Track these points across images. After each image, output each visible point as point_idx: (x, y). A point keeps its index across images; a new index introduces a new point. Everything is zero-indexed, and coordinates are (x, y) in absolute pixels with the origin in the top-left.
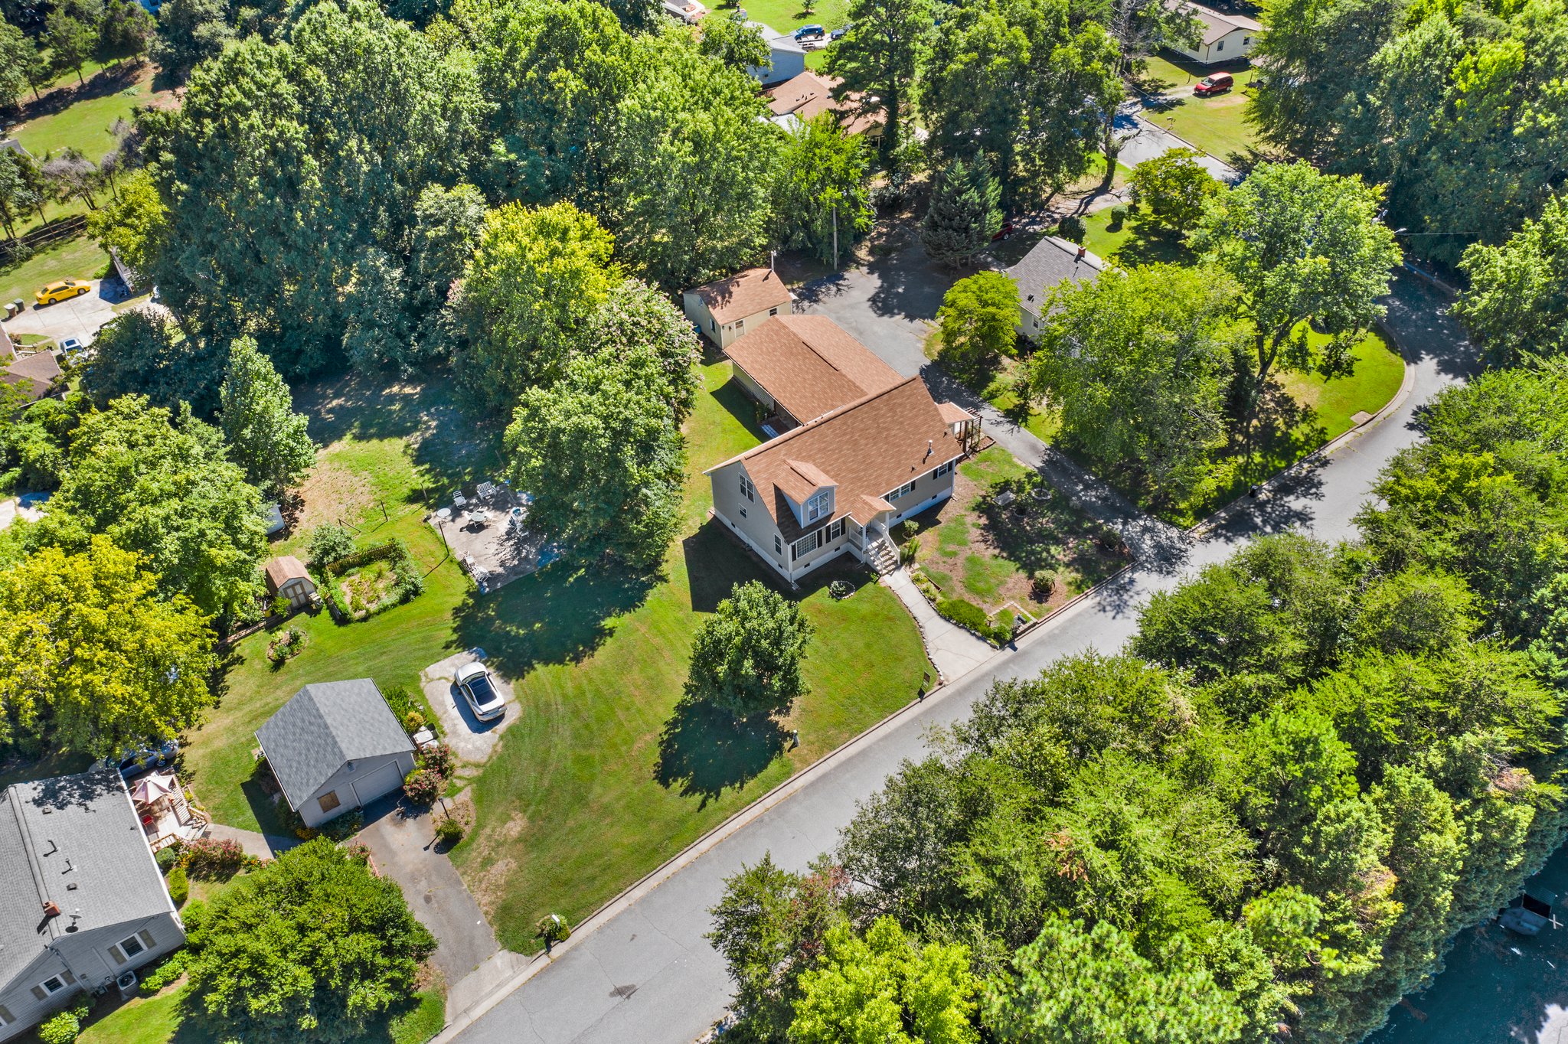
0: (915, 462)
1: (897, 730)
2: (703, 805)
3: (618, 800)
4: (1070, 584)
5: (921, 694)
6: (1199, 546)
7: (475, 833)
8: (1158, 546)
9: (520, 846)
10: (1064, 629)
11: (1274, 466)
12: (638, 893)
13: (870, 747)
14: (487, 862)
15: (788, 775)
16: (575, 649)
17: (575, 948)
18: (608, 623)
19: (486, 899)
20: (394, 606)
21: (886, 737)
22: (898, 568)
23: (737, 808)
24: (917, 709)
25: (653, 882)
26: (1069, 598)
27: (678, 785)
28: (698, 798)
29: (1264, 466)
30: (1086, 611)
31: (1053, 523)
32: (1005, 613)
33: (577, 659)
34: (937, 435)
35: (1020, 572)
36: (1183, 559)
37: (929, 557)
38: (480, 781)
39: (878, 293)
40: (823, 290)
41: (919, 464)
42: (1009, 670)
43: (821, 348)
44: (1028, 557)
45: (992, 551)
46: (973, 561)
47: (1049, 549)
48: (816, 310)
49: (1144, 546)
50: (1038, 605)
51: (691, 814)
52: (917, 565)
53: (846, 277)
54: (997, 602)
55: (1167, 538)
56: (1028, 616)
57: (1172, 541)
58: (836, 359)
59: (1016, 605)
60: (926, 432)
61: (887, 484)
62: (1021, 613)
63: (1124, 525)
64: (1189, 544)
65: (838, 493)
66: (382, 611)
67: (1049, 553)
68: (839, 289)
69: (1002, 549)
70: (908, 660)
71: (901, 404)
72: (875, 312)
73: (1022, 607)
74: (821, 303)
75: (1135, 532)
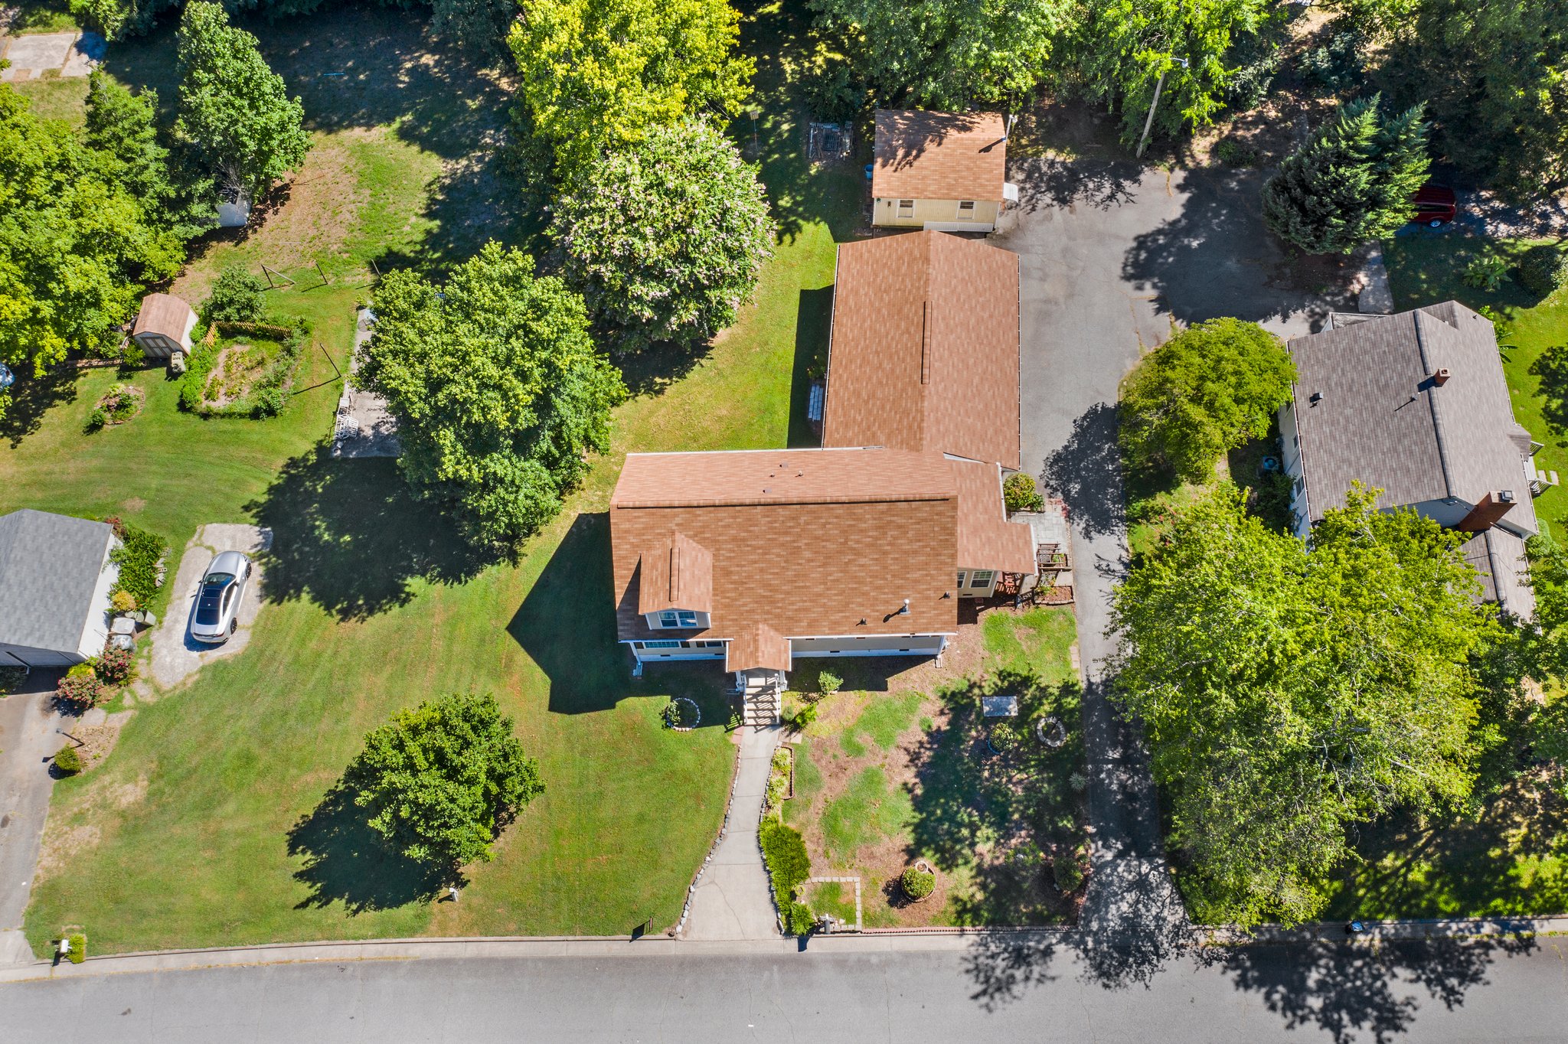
0: (873, 615)
1: (572, 960)
2: (304, 905)
3: (238, 834)
4: (956, 900)
5: (638, 933)
6: (1189, 960)
7: (95, 774)
8: (1131, 923)
9: (118, 822)
10: (887, 962)
11: (1432, 902)
12: (173, 962)
13: (525, 960)
14: (79, 818)
15: (412, 931)
16: (352, 600)
17: (76, 980)
18: (415, 584)
19: (48, 862)
20: (242, 416)
22: (773, 726)
23: (332, 935)
24: (619, 947)
25: (192, 961)
26: (935, 921)
27: (304, 859)
28: (305, 890)
29: (1417, 892)
30: (940, 955)
31: (1025, 789)
32: (833, 889)
33: (345, 614)
34: (931, 593)
35: (908, 838)
36: (1146, 968)
37: (824, 735)
38: (145, 711)
39: (1159, 232)
40: (1091, 185)
41: (876, 619)
42: (766, 974)
43: (942, 325)
44: (940, 821)
45: (910, 776)
46: (871, 779)
47: (979, 828)
48: (1049, 218)
49: (1113, 908)
50: (885, 906)
51: (284, 907)
52: (797, 738)
53: (1142, 177)
54: (839, 866)
55: (1157, 918)
56: (859, 915)
57: (1159, 928)
58: (941, 358)
59: (858, 886)
60: (916, 581)
61: (810, 626)
62: (852, 903)
63: (1116, 857)
64: (1178, 947)
65: (727, 606)
66: (228, 415)
67: (973, 834)
68: (1112, 197)
69: (923, 781)
70: (665, 873)
71: (900, 527)
72: (1125, 265)
73: (863, 895)
74: (1067, 209)
75: (1121, 878)
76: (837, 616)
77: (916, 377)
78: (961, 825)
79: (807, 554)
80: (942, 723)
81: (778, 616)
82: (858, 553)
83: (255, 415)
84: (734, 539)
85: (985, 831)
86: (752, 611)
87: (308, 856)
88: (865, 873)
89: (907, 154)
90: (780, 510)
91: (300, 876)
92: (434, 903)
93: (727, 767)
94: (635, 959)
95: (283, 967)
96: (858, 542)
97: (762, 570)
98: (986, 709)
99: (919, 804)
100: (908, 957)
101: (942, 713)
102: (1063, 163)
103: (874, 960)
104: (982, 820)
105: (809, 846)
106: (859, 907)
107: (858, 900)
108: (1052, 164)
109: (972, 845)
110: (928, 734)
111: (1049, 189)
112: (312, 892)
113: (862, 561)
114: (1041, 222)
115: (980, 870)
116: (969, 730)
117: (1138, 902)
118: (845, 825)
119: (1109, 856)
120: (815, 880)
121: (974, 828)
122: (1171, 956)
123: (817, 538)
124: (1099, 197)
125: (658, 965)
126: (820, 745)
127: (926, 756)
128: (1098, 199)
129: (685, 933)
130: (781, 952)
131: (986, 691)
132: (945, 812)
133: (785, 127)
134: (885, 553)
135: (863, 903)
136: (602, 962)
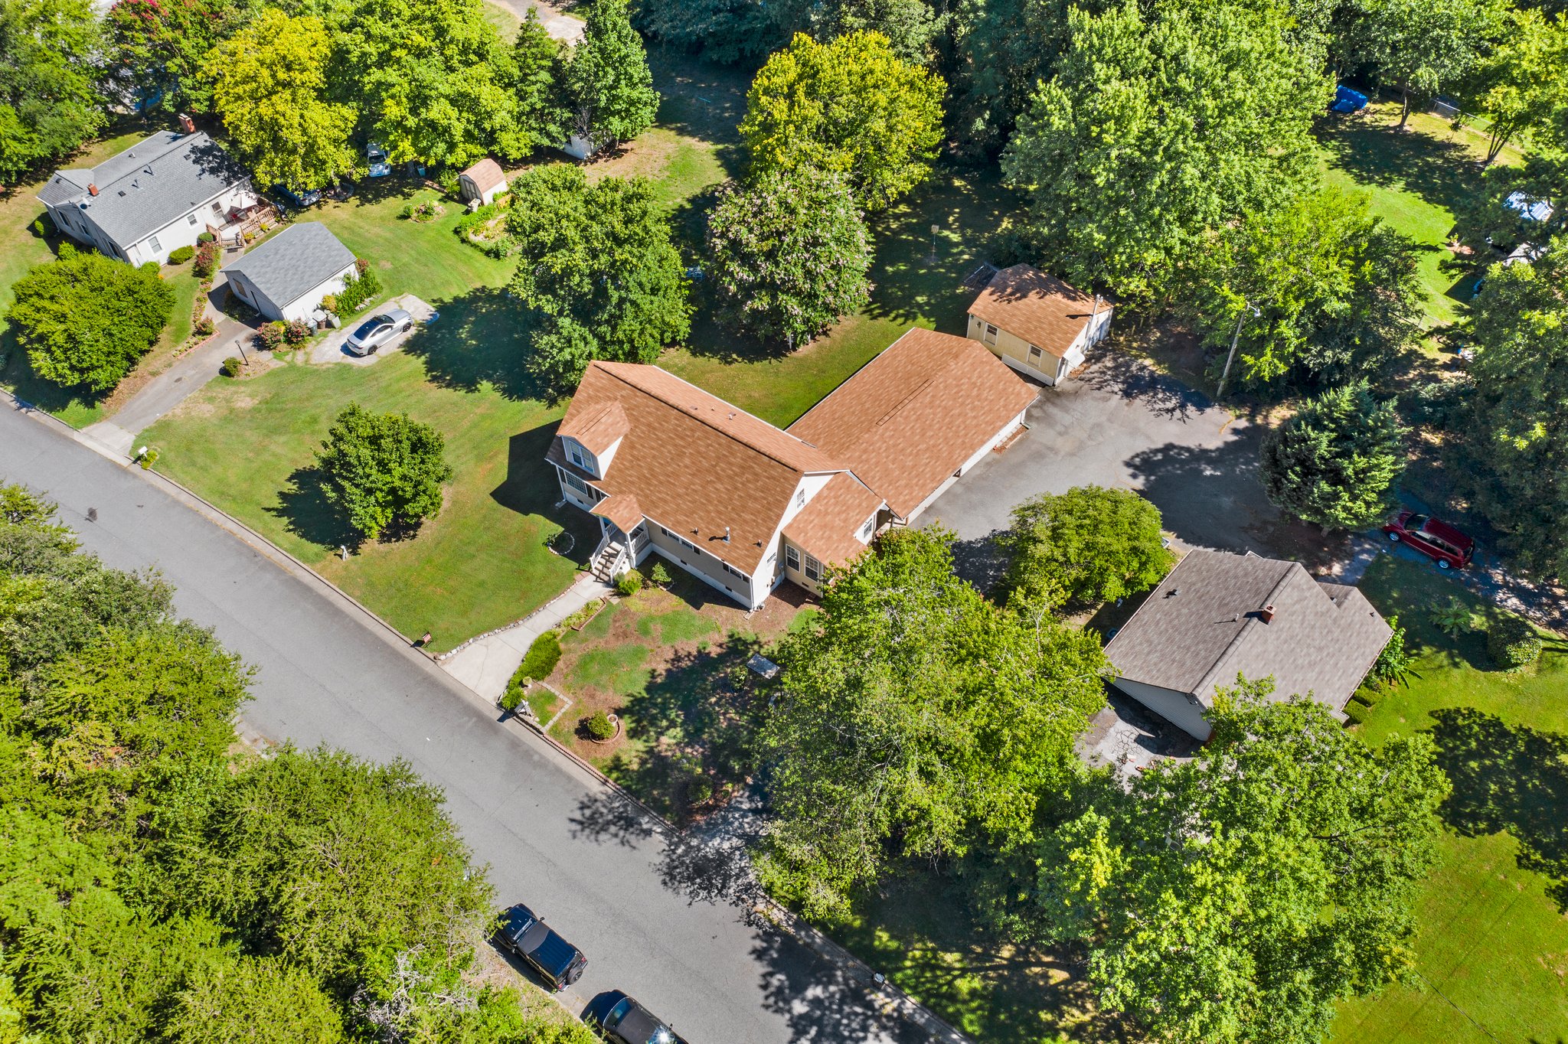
0: (706, 530)
1: (371, 634)
2: (268, 510)
3: (275, 455)
4: (618, 759)
5: (419, 643)
6: (738, 912)
7: (239, 383)
8: (722, 860)
9: (226, 412)
10: (543, 764)
11: (959, 1014)
12: (184, 498)
13: (347, 616)
14: (211, 400)
15: (306, 560)
16: (445, 373)
17: (135, 476)
18: (485, 386)
19: (178, 411)
20: (482, 250)
21: (361, 628)
22: (607, 584)
23: (267, 535)
24: (403, 646)
25: (193, 503)
26: (595, 762)
27: (291, 487)
28: (276, 503)
29: (953, 997)
30: (578, 785)
31: (729, 726)
32: (551, 698)
33: (434, 379)
34: (750, 536)
35: (624, 702)
36: (703, 894)
37: (633, 609)
38: (292, 367)
39: (1188, 450)
40: (1160, 396)
41: (705, 535)
42: (466, 719)
44: (655, 705)
45: (662, 668)
46: (638, 654)
47: (675, 727)
48: (1107, 400)
50: (572, 730)
51: (259, 504)
52: (615, 601)
53: (1208, 410)
54: (567, 687)
55: (742, 869)
56: (551, 723)
57: (738, 876)
58: (906, 418)
59: (567, 706)
60: (745, 521)
61: (662, 515)
62: (554, 714)
63: (750, 810)
64: (739, 898)
65: (620, 470)
66: (475, 246)
67: (668, 728)
68: (1171, 411)
69: (667, 677)
70: (465, 622)
71: (756, 474)
72: (1137, 455)
73: (564, 714)
74: (1126, 401)
75: (741, 824)
76: (682, 518)
77: (876, 417)
78: (666, 717)
79: (687, 461)
80: (714, 651)
81: (647, 496)
82: (719, 479)
83: (488, 253)
84: (649, 425)
85: (678, 732)
86: (632, 483)
87: (295, 487)
88: (578, 704)
89: (1012, 294)
90: (687, 419)
91: (281, 494)
92: (332, 553)
93: (558, 588)
94: (404, 658)
95: (230, 534)
96: (723, 470)
97: (654, 457)
98: (752, 661)
99: (651, 688)
100: (558, 771)
101: (721, 646)
102: (1152, 373)
103: (536, 758)
104: (682, 724)
105: (560, 664)
106: (555, 719)
107: (559, 715)
108: (1143, 368)
109: (662, 734)
110: (699, 652)
112: (279, 506)
113: (719, 486)
114: (1095, 399)
115: (650, 751)
116: (728, 667)
117: (738, 849)
118: (593, 668)
119: (746, 806)
120: (545, 685)
121: (673, 724)
122: (729, 900)
123: (699, 452)
124: (1161, 405)
125: (413, 669)
126: (625, 613)
127: (686, 663)
128: (1157, 407)
129: (444, 663)
130: (487, 713)
131: (762, 651)
132: (663, 704)
133: (966, 257)
134: (736, 488)
135: (560, 719)
136: (385, 645)
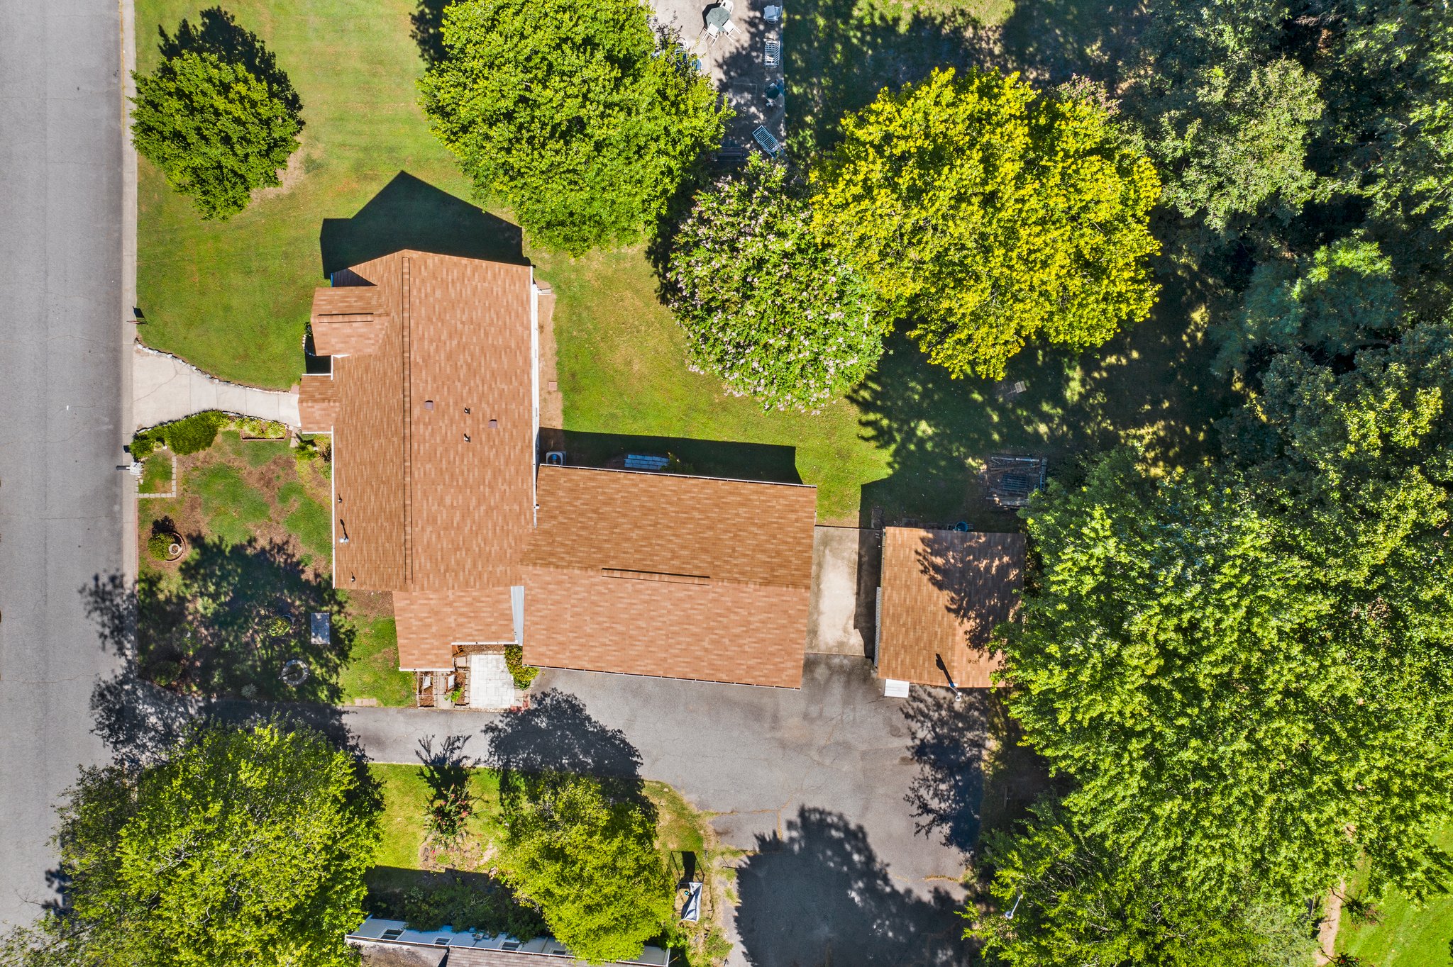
0: (344, 510)
1: (120, 262)
2: (162, 33)
5: (139, 313)
26: (143, 561)
27: (197, 25)
28: (173, 31)
32: (167, 475)
34: (355, 565)
37: (297, 468)
40: (943, 787)
41: (342, 512)
42: (107, 420)
43: (682, 595)
44: (222, 567)
48: (895, 732)
49: (151, 710)
56: (146, 496)
58: (639, 591)
60: (362, 550)
62: (156, 491)
65: (350, 374)
71: (390, 535)
72: (822, 812)
74: (909, 754)
76: (343, 475)
77: (613, 564)
78: (218, 585)
79: (376, 445)
81: (344, 420)
82: (377, 495)
84: (385, 374)
85: (212, 606)
86: (347, 396)
87: (200, 28)
88: (178, 501)
90: (401, 417)
91: (185, 25)
93: (269, 383)
94: (120, 312)
96: (383, 495)
97: (368, 402)
98: (319, 616)
99: (238, 550)
100: (118, 535)
101: (317, 575)
102: (979, 758)
103: (116, 508)
104: (221, 605)
105: (202, 454)
106: (152, 496)
107: (158, 495)
108: (979, 744)
109: (202, 594)
110: (298, 563)
111: (937, 736)
112: (171, 37)
113: (373, 499)
114: (888, 722)
115: (182, 600)
116: (300, 599)
117: (156, 731)
118: (219, 485)
119: (192, 711)
120: (174, 459)
121: (214, 597)
122: (114, 754)
123: (385, 454)
124: (926, 795)
125: (114, 332)
126: (289, 464)
127: (281, 559)
129: (138, 351)
130: (124, 431)
131: (336, 617)
133: (1043, 429)
134: (377, 521)
135: (156, 499)
